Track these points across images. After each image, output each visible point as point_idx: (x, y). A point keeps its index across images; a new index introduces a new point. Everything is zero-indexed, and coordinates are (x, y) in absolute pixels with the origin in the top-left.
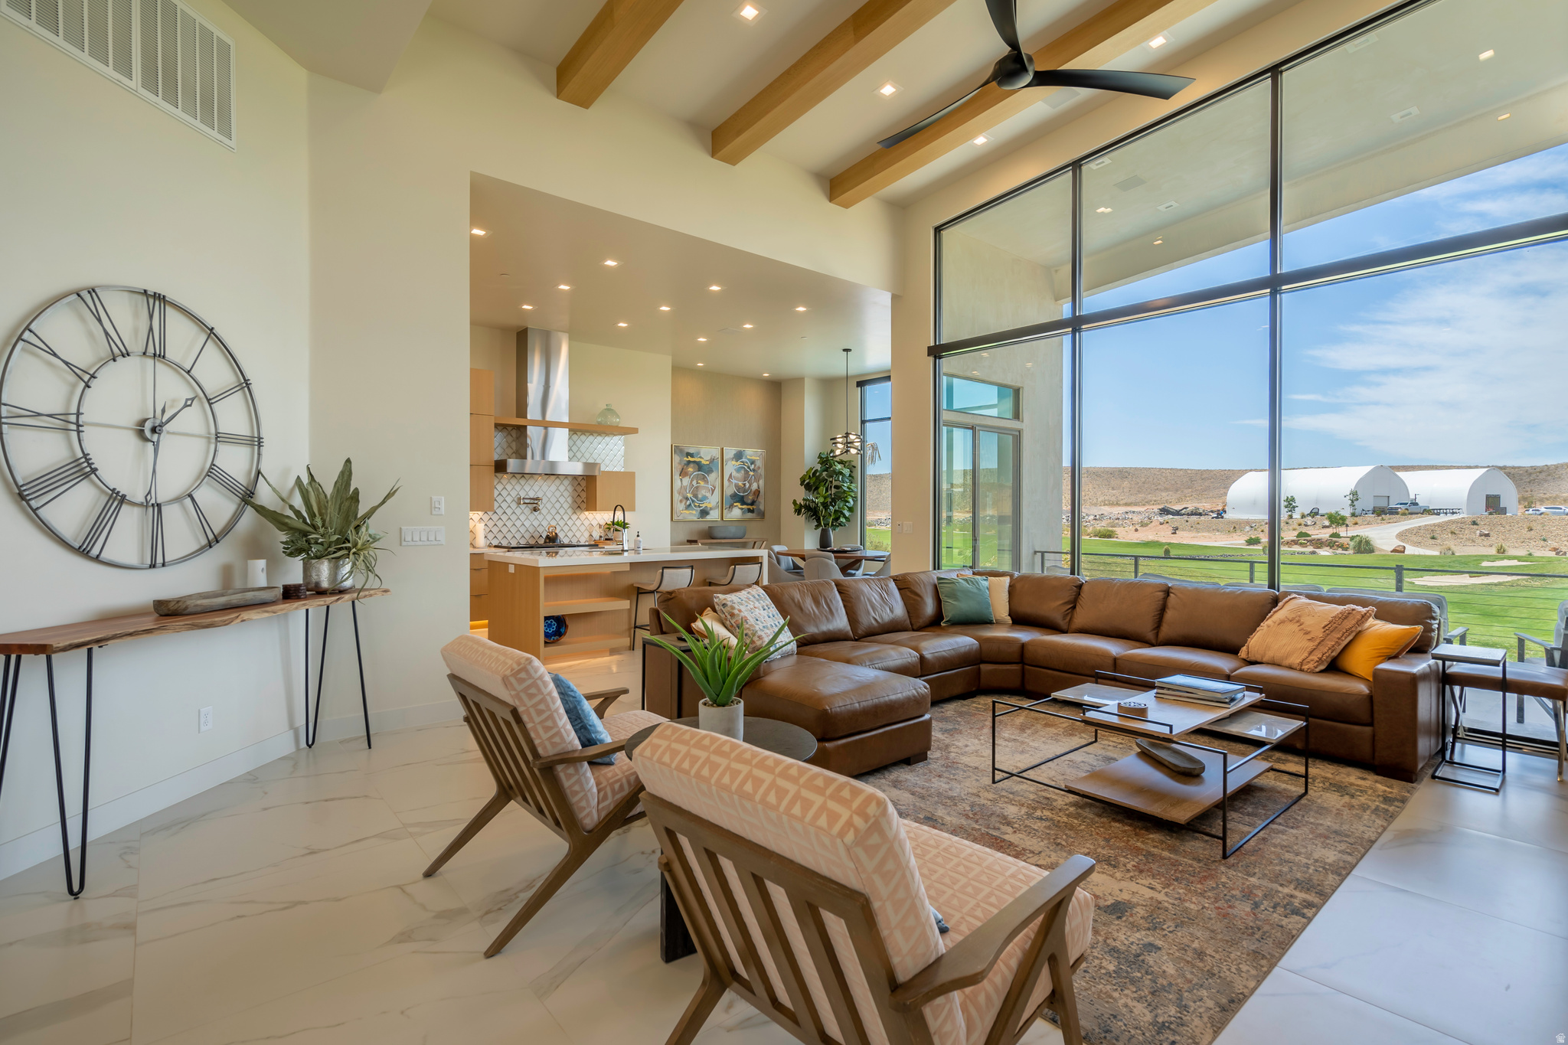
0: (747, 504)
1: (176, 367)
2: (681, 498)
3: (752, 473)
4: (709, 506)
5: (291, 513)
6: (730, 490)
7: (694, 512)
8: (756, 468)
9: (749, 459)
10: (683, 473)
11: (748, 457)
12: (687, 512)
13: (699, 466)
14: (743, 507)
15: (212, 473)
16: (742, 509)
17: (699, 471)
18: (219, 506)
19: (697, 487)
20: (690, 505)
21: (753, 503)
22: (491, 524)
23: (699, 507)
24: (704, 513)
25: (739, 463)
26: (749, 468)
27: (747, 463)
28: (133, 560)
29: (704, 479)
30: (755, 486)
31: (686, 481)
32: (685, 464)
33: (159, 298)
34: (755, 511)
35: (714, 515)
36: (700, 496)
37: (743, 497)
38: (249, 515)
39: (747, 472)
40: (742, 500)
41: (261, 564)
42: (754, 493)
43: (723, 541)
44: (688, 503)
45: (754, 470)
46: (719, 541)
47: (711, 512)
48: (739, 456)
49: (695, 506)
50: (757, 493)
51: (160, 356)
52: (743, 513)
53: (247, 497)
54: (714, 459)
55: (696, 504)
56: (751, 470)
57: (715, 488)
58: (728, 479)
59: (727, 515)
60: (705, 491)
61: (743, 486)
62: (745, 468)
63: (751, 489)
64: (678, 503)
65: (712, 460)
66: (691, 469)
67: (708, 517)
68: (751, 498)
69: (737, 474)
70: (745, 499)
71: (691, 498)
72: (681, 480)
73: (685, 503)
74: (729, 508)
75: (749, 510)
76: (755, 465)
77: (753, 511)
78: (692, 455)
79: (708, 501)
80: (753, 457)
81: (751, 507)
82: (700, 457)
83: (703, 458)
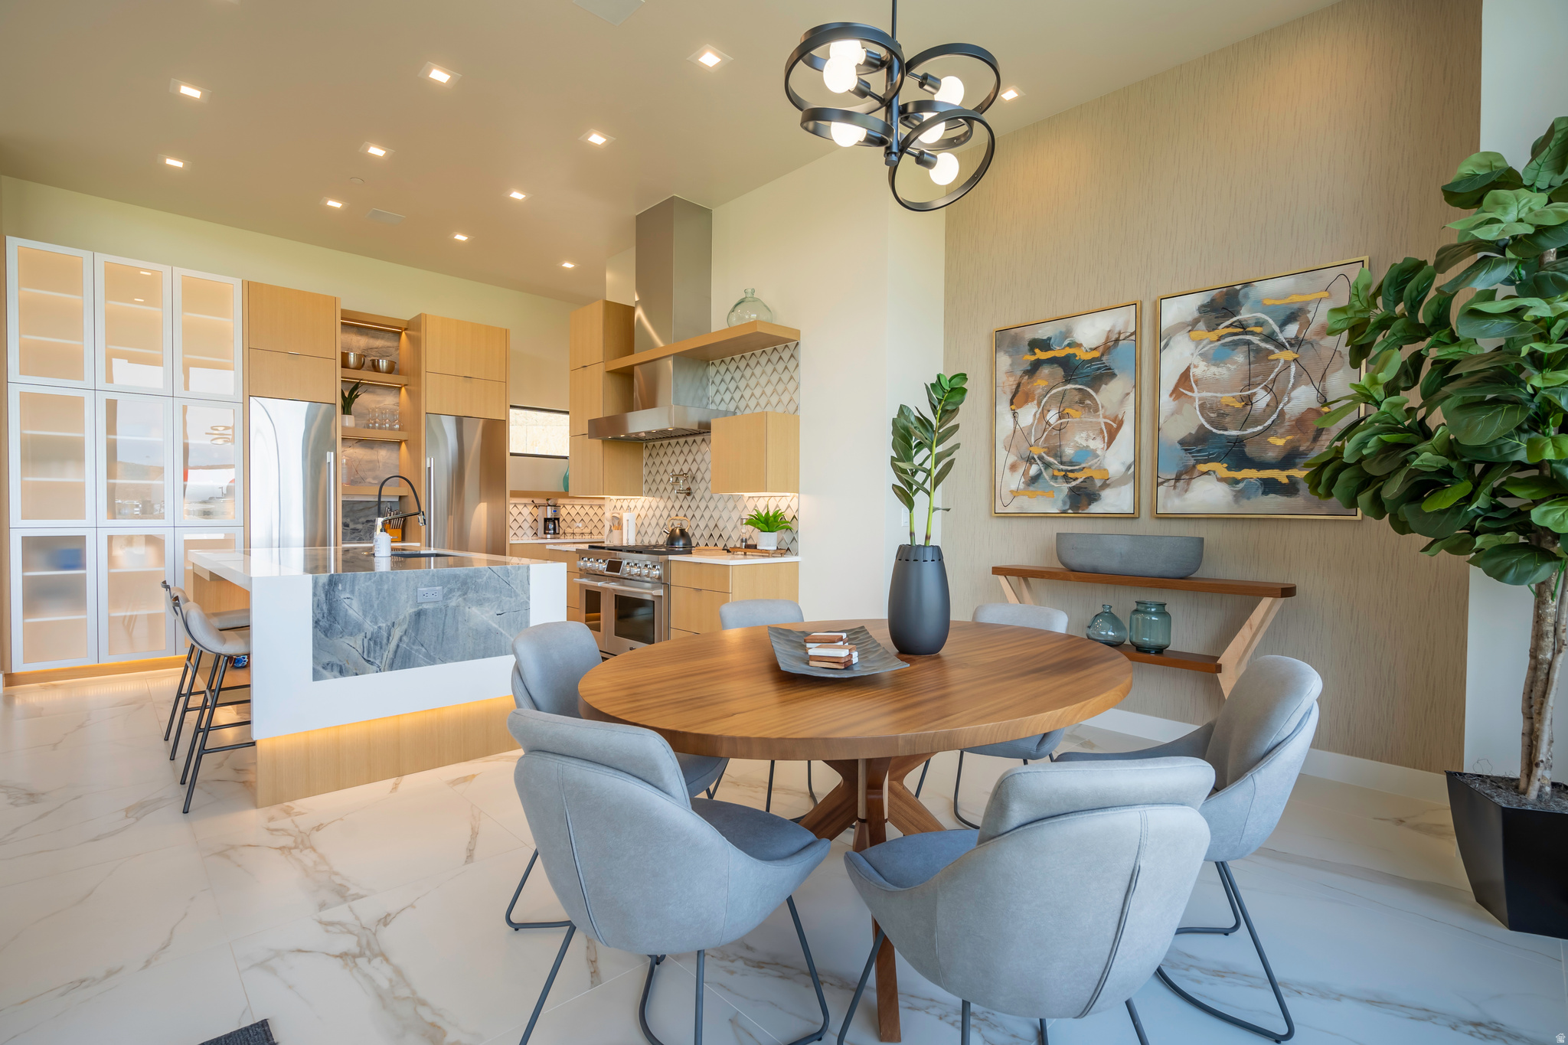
0: (1262, 467)
2: (1012, 459)
3: (1286, 355)
4: (1099, 475)
6: (1179, 424)
7: (1051, 494)
8: (1309, 334)
9: (1270, 311)
10: (1018, 397)
11: (1269, 303)
12: (1032, 494)
13: (1069, 368)
14: (1244, 474)
16: (1235, 481)
17: (1067, 381)
19: (1060, 429)
20: (1039, 476)
21: (1289, 460)
23: (1068, 479)
24: (1082, 496)
25: (1220, 332)
26: (1270, 338)
27: (1260, 323)
29: (1083, 401)
30: (1301, 400)
31: (1028, 415)
32: (1026, 372)
34: (1300, 484)
35: (1118, 500)
36: (1069, 451)
37: (1239, 442)
39: (1259, 357)
40: (1237, 455)
42: (1300, 423)
44: (1034, 470)
45: (1297, 343)
47: (1106, 493)
48: (1220, 308)
49: (1055, 478)
50: (1315, 422)
54: (1117, 340)
55: (1056, 473)
56: (1281, 346)
57: (1120, 424)
58: (1176, 393)
59: (1172, 502)
60: (1084, 435)
61: (1239, 405)
62: (1249, 343)
63: (1282, 414)
64: (1007, 471)
65: (1111, 344)
66: (1040, 383)
67: (1095, 508)
68: (1280, 442)
69: (1214, 369)
70: (1250, 450)
71: (1041, 458)
72: (1015, 415)
73: (1021, 471)
74: (1178, 479)
75: (1271, 487)
76: (1306, 325)
77: (1288, 489)
78: (1047, 345)
79: (1096, 462)
80: (1295, 299)
81: (1280, 475)
82: (1070, 345)
83: (1079, 346)
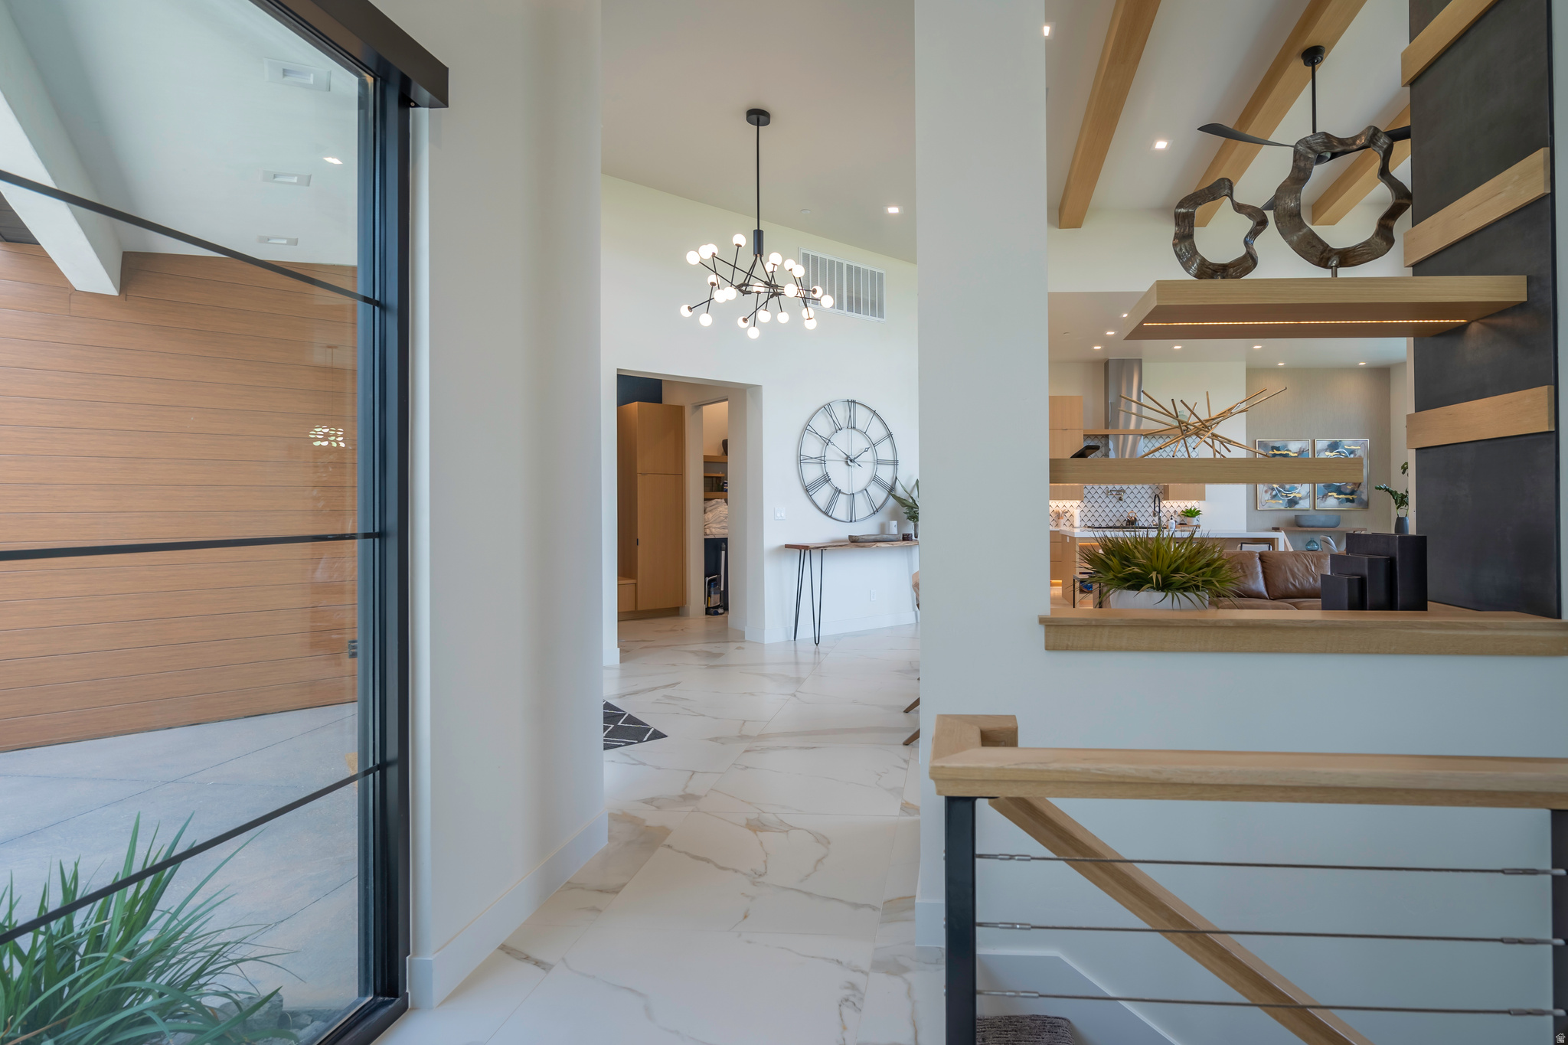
0: (1345, 494)
1: (860, 431)
2: (1265, 489)
4: (1298, 495)
5: (911, 501)
7: (1281, 502)
9: (1346, 449)
11: (1346, 447)
12: (1273, 501)
14: (1340, 496)
15: (875, 479)
16: (1338, 499)
18: (879, 495)
20: (1276, 495)
21: (1352, 493)
22: (1086, 510)
23: (1287, 496)
24: (1293, 502)
26: (1347, 458)
27: (1345, 453)
28: (845, 519)
33: (854, 402)
34: (1355, 500)
35: (1305, 504)
36: (1288, 487)
37: (1340, 487)
38: (892, 501)
40: (1339, 490)
41: (895, 523)
43: (1309, 529)
44: (1274, 493)
46: (1305, 529)
47: (1301, 502)
48: (1334, 447)
49: (1282, 496)
51: (854, 428)
52: (1340, 503)
53: (891, 491)
54: (1304, 452)
55: (1283, 494)
59: (1320, 505)
64: (1264, 493)
65: (1301, 452)
67: (1297, 507)
68: (1351, 487)
70: (1343, 489)
71: (1277, 489)
73: (1269, 493)
74: (1323, 497)
75: (1348, 500)
76: (1355, 455)
77: (1352, 501)
78: (1278, 449)
79: (1297, 491)
80: (1352, 447)
81: (1350, 497)
82: (1287, 450)
83: (1290, 451)
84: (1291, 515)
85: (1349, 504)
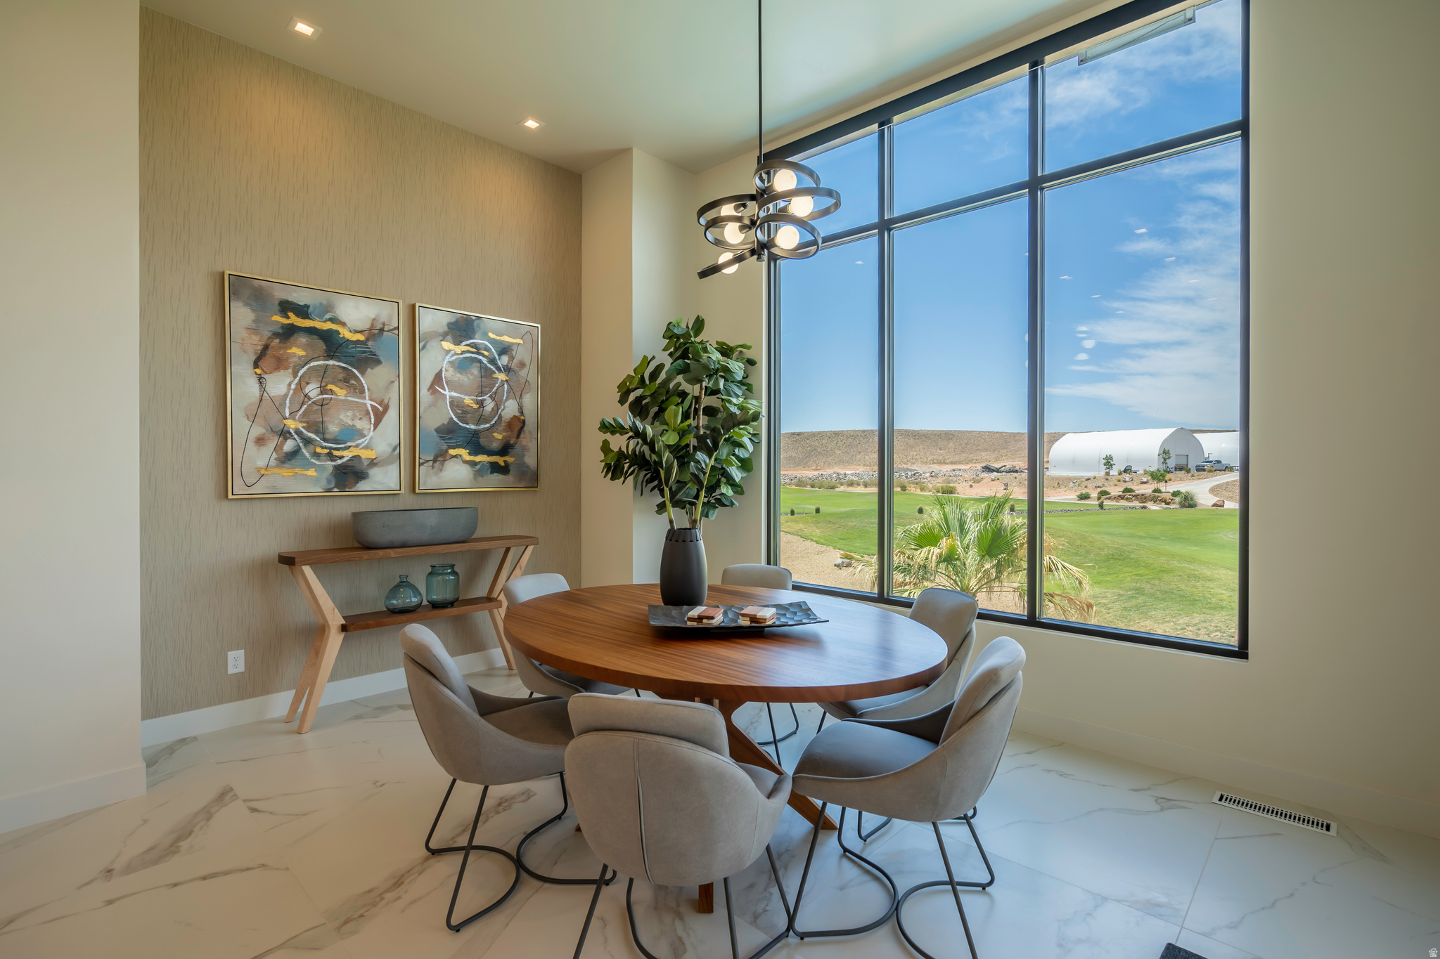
0: (490, 453)
2: (258, 431)
3: (502, 376)
4: (365, 454)
6: (435, 415)
7: (312, 472)
8: (513, 365)
9: (493, 342)
10: (265, 361)
11: (491, 335)
12: (286, 472)
13: (331, 344)
14: (479, 458)
16: (473, 464)
17: (330, 357)
19: (322, 404)
20: (295, 453)
21: (505, 450)
23: (331, 456)
24: (349, 474)
25: (462, 348)
26: (493, 361)
27: (487, 349)
29: (347, 380)
30: (510, 409)
31: (280, 384)
32: (276, 335)
34: (512, 468)
35: (385, 479)
36: (333, 429)
37: (476, 433)
39: (486, 373)
40: (475, 444)
42: (510, 425)
43: (392, 552)
44: (289, 446)
45: (507, 370)
47: (373, 472)
48: (462, 329)
49: (316, 455)
50: (517, 425)
52: (479, 474)
54: (382, 330)
55: (319, 450)
56: (499, 369)
57: (386, 408)
58: (431, 388)
59: (429, 479)
60: (350, 414)
61: (475, 406)
62: (480, 362)
63: (500, 417)
64: (251, 445)
65: (376, 332)
66: (297, 351)
67: (363, 486)
68: (499, 437)
69: (458, 375)
70: (483, 441)
71: (298, 432)
72: (260, 380)
73: (272, 445)
74: (435, 461)
75: (495, 468)
76: (512, 358)
77: (504, 470)
78: (303, 311)
79: (363, 441)
80: (506, 339)
81: (500, 460)
82: (332, 320)
83: (344, 324)
84: (342, 508)
85: (497, 477)
